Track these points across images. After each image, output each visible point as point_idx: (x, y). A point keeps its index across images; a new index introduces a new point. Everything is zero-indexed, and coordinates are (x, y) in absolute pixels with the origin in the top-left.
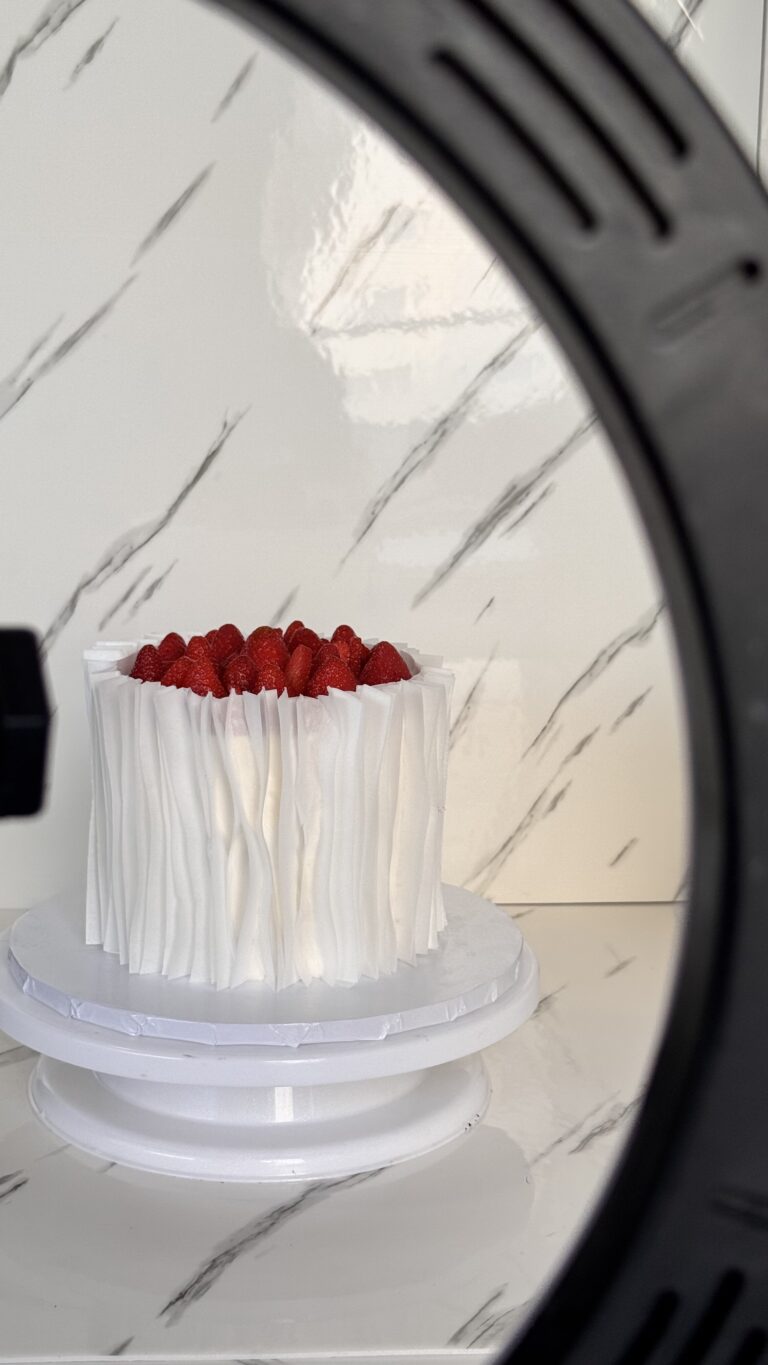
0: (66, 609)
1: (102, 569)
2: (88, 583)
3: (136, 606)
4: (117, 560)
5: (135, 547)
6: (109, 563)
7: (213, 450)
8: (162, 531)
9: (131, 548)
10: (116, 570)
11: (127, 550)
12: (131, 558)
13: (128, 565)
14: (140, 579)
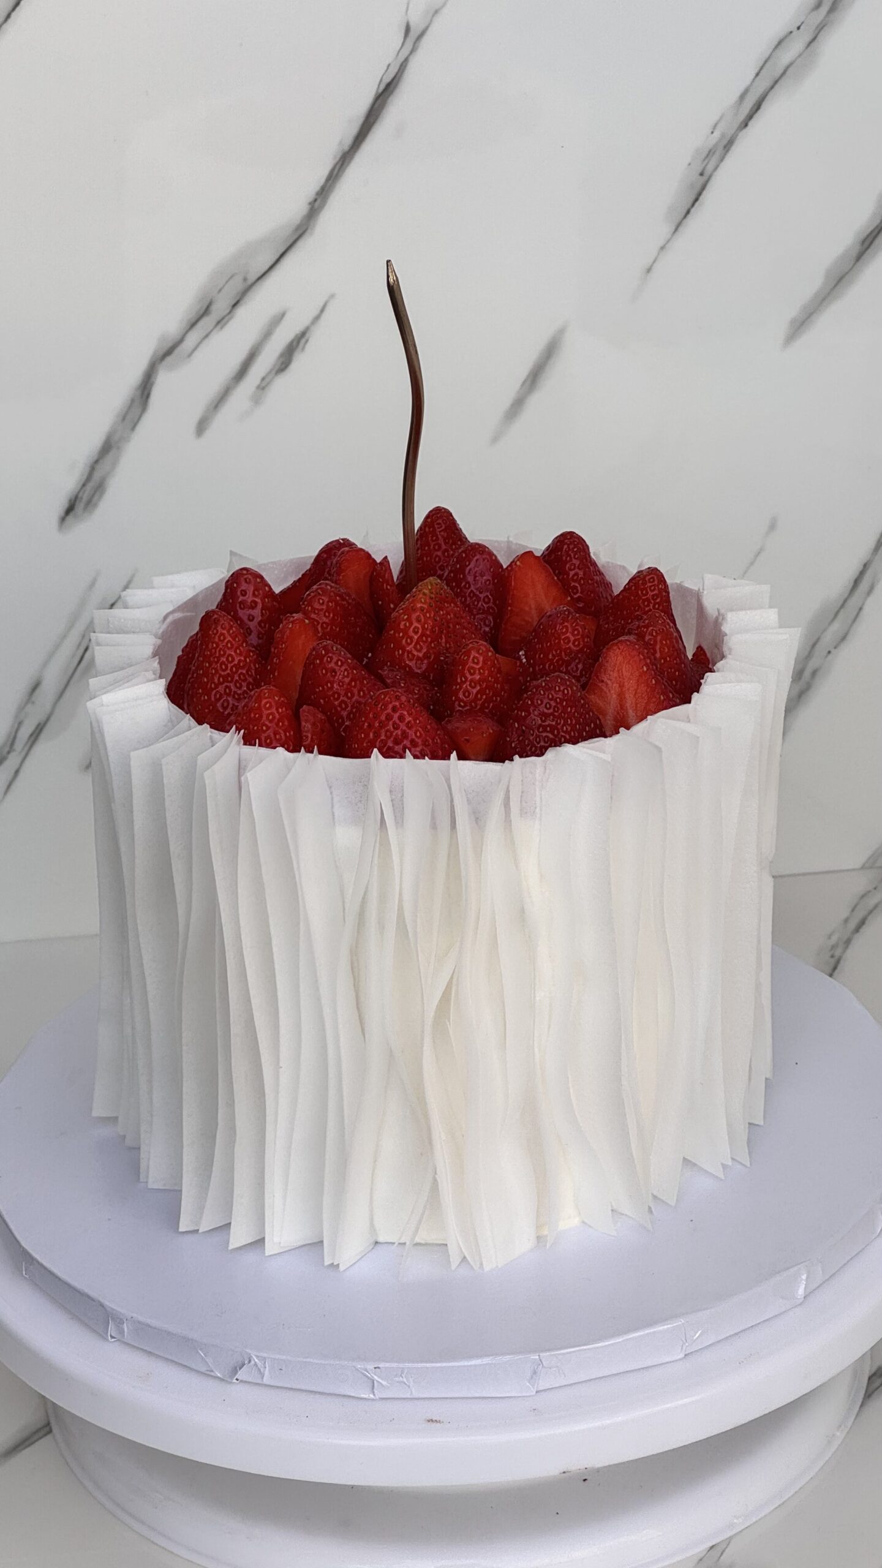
0: (133, 401)
1: (193, 325)
2: (169, 352)
3: (263, 386)
4: (220, 307)
5: (252, 278)
6: (206, 311)
7: (387, 79)
8: (300, 243)
9: (245, 279)
10: (221, 323)
11: (237, 285)
12: (246, 299)
13: (241, 312)
14: (267, 335)
